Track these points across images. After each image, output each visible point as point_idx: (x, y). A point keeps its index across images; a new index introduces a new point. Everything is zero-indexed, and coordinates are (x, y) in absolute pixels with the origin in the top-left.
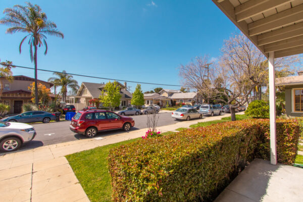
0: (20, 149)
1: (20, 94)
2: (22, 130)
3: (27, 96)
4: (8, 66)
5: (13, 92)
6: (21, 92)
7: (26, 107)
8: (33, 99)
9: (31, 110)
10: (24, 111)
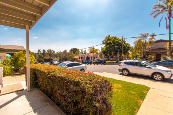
0: (163, 81)
1: (160, 50)
2: (163, 71)
3: (164, 51)
4: (153, 36)
5: (156, 49)
6: (160, 49)
7: (163, 57)
8: (167, 53)
9: (167, 59)
10: (162, 60)
